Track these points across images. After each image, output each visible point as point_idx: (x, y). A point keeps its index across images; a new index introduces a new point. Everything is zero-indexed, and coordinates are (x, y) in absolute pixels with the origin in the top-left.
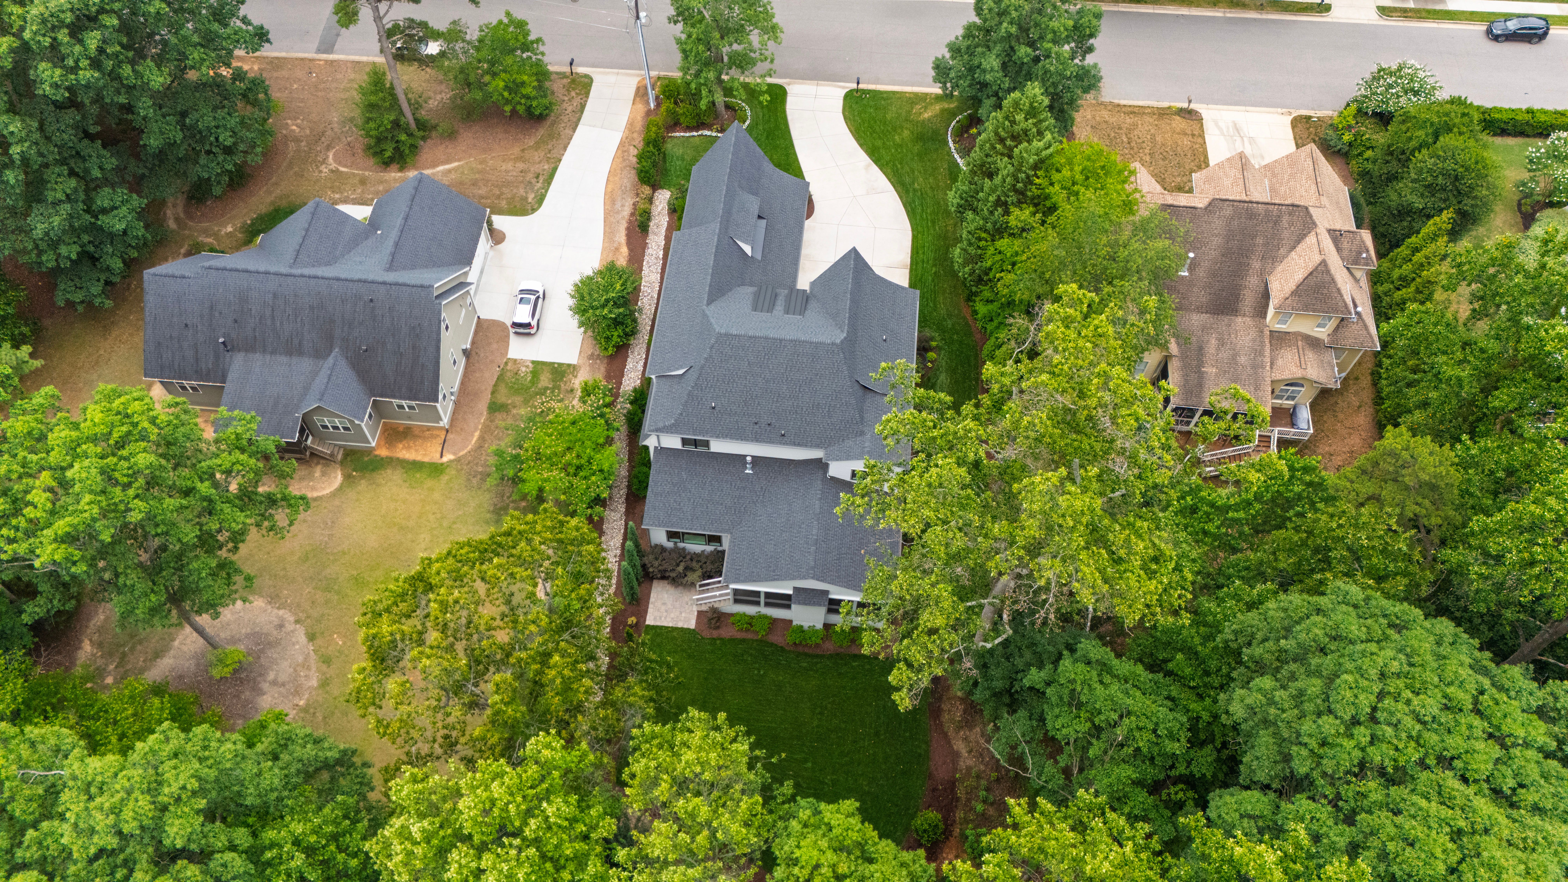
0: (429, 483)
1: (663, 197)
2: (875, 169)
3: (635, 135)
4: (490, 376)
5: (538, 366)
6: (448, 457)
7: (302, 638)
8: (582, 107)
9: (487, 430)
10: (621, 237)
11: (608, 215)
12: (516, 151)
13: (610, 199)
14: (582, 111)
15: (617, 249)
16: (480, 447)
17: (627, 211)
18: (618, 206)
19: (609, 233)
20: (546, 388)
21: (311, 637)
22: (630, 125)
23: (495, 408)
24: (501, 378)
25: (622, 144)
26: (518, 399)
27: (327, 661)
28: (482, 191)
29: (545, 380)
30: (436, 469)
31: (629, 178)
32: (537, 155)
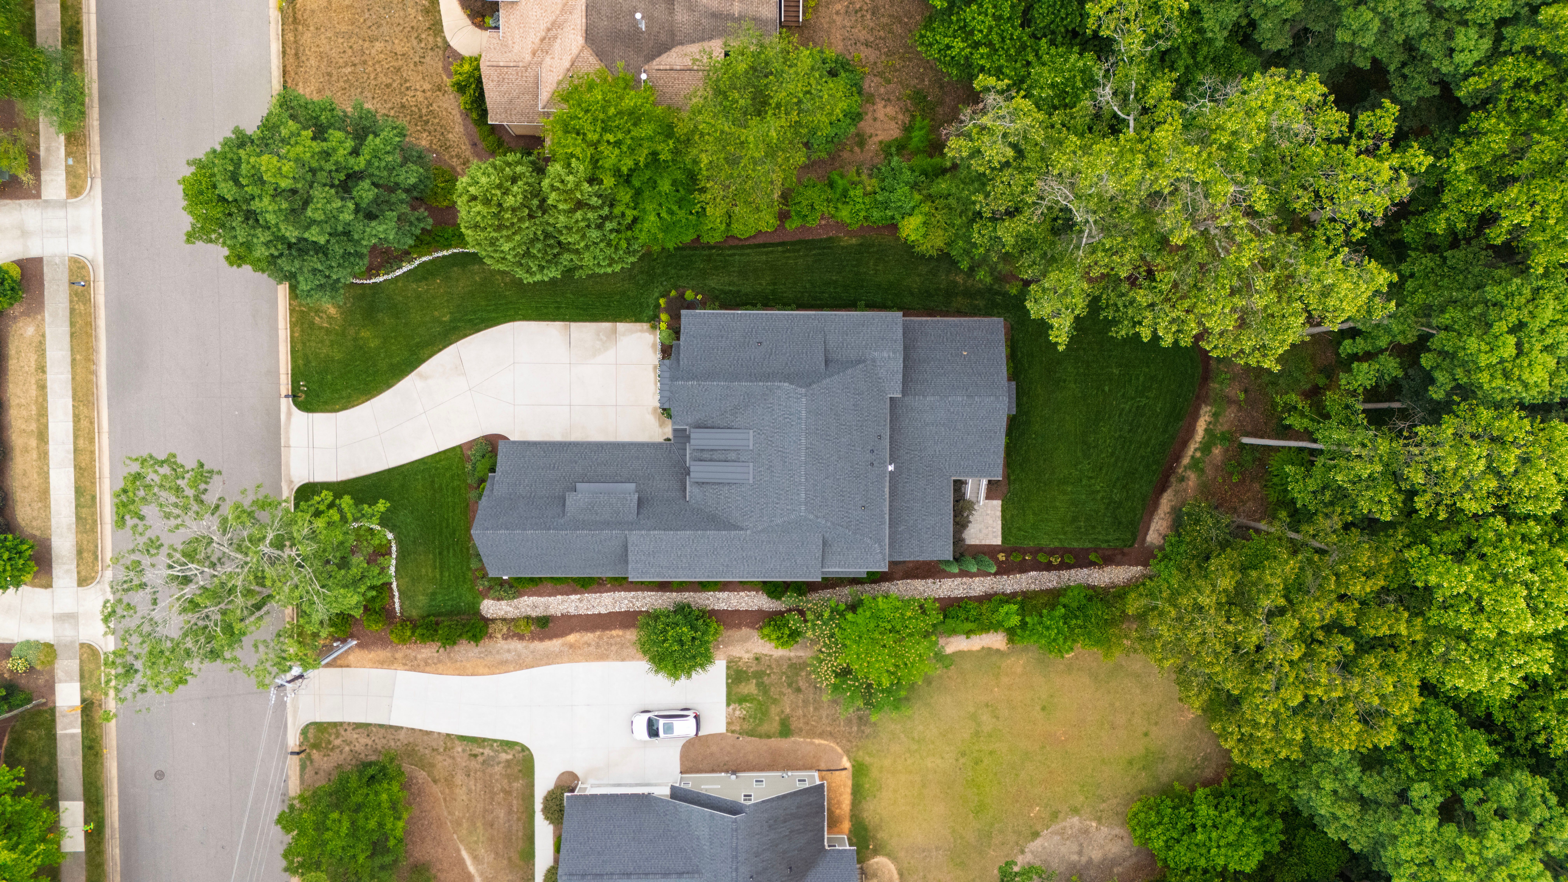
0: (874, 773)
1: (490, 607)
2: (424, 368)
3: (399, 655)
4: (751, 745)
5: (732, 698)
6: (846, 763)
7: (1038, 842)
8: (358, 726)
9: (812, 733)
10: (554, 645)
11: (520, 664)
12: (436, 789)
13: (502, 666)
14: (367, 726)
15: (571, 646)
16: (831, 735)
17: (516, 645)
18: (507, 656)
19: (549, 659)
20: (758, 685)
21: (1036, 835)
22: (381, 664)
23: (786, 730)
24: (751, 733)
25: (415, 668)
26: (774, 710)
27: (1055, 815)
28: (501, 813)
29: (750, 688)
30: (859, 771)
31: (466, 650)
32: (442, 763)
